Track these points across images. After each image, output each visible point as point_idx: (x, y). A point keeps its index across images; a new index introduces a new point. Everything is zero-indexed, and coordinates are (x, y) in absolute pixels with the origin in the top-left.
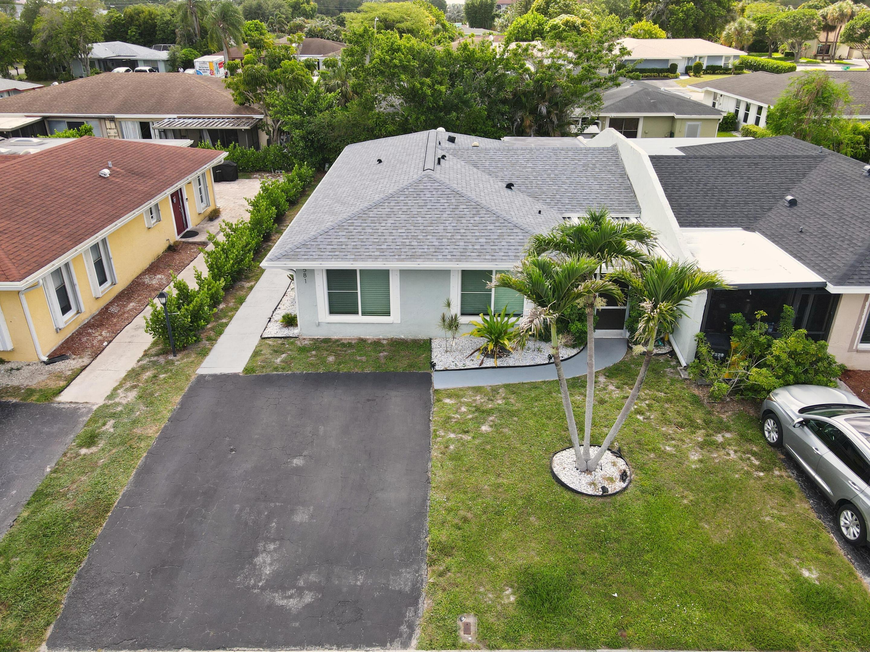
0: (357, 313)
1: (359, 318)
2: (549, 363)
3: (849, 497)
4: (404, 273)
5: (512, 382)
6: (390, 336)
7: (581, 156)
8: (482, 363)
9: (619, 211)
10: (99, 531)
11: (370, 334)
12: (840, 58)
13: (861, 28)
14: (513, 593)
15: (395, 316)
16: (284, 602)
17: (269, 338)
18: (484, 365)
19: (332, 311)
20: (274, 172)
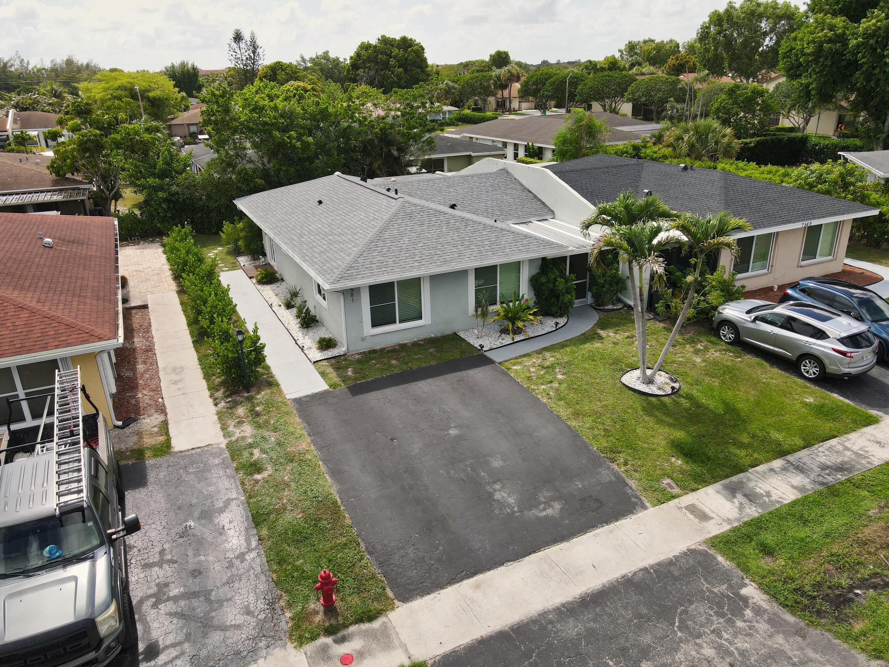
0: (395, 322)
1: (398, 326)
2: (557, 330)
3: (806, 351)
4: (435, 278)
5: (546, 346)
6: (423, 337)
7: (484, 180)
8: (513, 339)
9: (540, 216)
10: (348, 521)
11: (406, 339)
12: (515, 111)
13: (532, 85)
14: (678, 459)
15: (426, 319)
16: (544, 514)
17: (320, 361)
18: (515, 341)
19: (375, 325)
20: (131, 239)
